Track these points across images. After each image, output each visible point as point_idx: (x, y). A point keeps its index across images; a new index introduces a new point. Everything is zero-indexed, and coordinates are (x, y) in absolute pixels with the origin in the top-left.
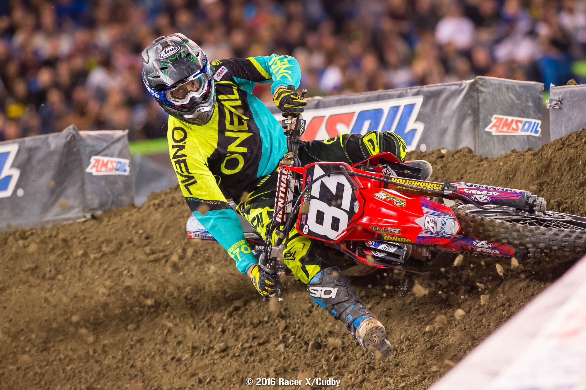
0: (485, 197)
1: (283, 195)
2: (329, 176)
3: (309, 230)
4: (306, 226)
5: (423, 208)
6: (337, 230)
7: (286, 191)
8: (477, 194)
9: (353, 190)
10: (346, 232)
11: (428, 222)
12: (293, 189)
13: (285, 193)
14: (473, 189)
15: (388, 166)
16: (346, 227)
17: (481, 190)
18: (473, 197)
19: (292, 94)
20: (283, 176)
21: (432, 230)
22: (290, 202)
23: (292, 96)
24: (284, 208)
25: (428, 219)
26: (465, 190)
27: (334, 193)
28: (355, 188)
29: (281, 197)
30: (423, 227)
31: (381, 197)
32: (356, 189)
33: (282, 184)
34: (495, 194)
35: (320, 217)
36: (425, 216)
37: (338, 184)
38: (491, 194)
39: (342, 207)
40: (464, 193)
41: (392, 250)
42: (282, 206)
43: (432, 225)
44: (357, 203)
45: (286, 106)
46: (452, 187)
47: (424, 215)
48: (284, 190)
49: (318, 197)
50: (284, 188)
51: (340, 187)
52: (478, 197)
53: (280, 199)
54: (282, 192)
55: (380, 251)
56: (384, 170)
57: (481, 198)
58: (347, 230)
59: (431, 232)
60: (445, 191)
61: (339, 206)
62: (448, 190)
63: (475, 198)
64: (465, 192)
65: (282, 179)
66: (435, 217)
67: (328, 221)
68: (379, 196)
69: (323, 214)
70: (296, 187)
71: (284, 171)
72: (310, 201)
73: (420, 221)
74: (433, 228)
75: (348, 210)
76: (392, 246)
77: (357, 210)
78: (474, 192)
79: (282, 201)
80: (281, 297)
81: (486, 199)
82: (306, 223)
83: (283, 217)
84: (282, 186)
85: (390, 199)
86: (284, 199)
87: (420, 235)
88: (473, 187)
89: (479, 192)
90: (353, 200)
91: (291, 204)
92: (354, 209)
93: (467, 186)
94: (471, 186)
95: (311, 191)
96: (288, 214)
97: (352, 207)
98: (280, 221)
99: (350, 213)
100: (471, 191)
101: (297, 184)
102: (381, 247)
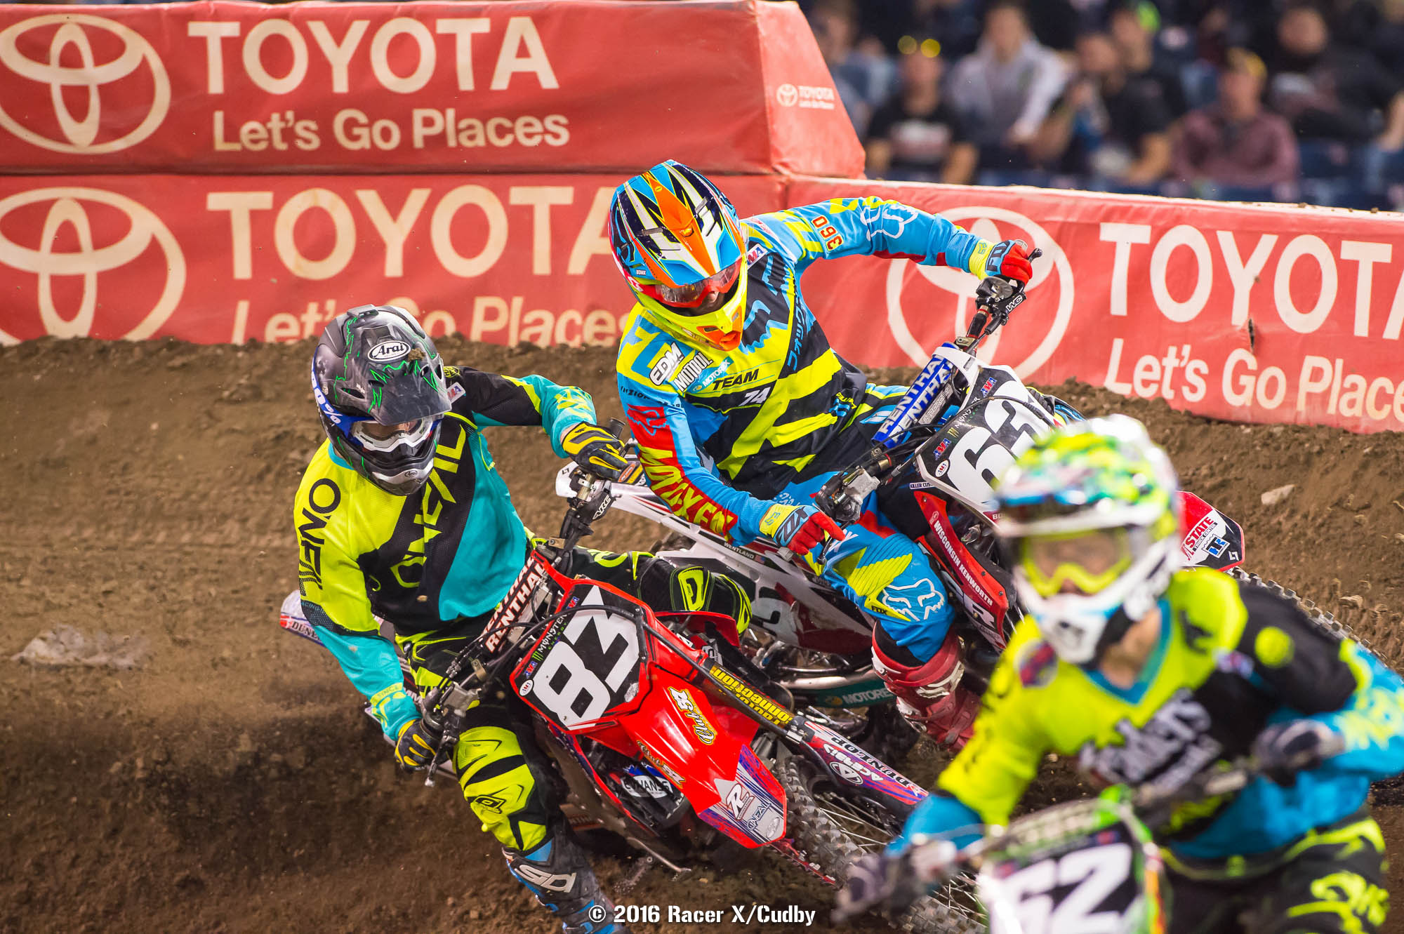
0: (856, 775)
1: (517, 608)
2: (609, 615)
3: (532, 691)
4: (530, 682)
5: (739, 766)
6: (580, 714)
7: (527, 602)
8: (842, 762)
9: (639, 660)
10: (594, 725)
11: (736, 795)
12: (536, 606)
13: (522, 606)
14: (840, 751)
15: (716, 646)
16: (599, 717)
17: (854, 760)
18: (834, 765)
19: (611, 444)
20: (532, 575)
21: (736, 813)
22: (522, 625)
23: (609, 446)
24: (509, 629)
25: (738, 789)
26: (826, 747)
27: (605, 650)
28: (644, 658)
29: (513, 610)
30: (723, 799)
31: (679, 703)
32: (645, 662)
33: (524, 587)
34: (875, 777)
35: (560, 680)
36: (735, 782)
37: (619, 638)
38: (868, 773)
39: (607, 681)
40: (822, 751)
41: (658, 794)
42: (506, 624)
43: (741, 804)
44: (634, 687)
45: (592, 460)
46: (806, 729)
47: (733, 779)
48: (523, 600)
49: (573, 643)
50: (525, 596)
51: (620, 644)
52: (842, 767)
53: (508, 612)
54: (519, 602)
55: (637, 786)
56: (707, 648)
57: (847, 772)
58: (598, 722)
59: (733, 815)
60: (790, 733)
61: (602, 676)
62: (797, 733)
63: (838, 768)
64: (824, 749)
65: (529, 580)
66: (752, 793)
67: (571, 691)
68: (677, 698)
69: (569, 675)
70: (544, 605)
71: (538, 568)
72: (556, 642)
73: (722, 786)
74: (739, 810)
75: (615, 689)
76: (658, 788)
77: (629, 698)
78: (840, 756)
79: (511, 616)
80: (431, 779)
81: (855, 779)
82: (531, 678)
83: (499, 644)
84: (522, 592)
85: (693, 716)
86: (517, 614)
87: (711, 808)
88: (843, 747)
89: (848, 761)
90: (632, 677)
91: (522, 628)
92: (625, 692)
93: (834, 739)
94: (841, 743)
95: (565, 627)
96: (509, 644)
97: (624, 688)
98: (491, 648)
99: (617, 697)
100: (835, 751)
101: (548, 600)
102: (642, 779)
